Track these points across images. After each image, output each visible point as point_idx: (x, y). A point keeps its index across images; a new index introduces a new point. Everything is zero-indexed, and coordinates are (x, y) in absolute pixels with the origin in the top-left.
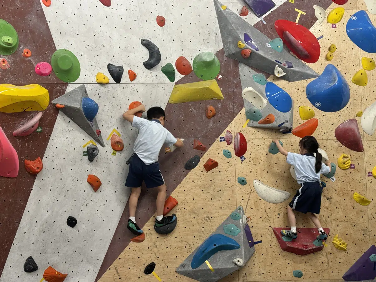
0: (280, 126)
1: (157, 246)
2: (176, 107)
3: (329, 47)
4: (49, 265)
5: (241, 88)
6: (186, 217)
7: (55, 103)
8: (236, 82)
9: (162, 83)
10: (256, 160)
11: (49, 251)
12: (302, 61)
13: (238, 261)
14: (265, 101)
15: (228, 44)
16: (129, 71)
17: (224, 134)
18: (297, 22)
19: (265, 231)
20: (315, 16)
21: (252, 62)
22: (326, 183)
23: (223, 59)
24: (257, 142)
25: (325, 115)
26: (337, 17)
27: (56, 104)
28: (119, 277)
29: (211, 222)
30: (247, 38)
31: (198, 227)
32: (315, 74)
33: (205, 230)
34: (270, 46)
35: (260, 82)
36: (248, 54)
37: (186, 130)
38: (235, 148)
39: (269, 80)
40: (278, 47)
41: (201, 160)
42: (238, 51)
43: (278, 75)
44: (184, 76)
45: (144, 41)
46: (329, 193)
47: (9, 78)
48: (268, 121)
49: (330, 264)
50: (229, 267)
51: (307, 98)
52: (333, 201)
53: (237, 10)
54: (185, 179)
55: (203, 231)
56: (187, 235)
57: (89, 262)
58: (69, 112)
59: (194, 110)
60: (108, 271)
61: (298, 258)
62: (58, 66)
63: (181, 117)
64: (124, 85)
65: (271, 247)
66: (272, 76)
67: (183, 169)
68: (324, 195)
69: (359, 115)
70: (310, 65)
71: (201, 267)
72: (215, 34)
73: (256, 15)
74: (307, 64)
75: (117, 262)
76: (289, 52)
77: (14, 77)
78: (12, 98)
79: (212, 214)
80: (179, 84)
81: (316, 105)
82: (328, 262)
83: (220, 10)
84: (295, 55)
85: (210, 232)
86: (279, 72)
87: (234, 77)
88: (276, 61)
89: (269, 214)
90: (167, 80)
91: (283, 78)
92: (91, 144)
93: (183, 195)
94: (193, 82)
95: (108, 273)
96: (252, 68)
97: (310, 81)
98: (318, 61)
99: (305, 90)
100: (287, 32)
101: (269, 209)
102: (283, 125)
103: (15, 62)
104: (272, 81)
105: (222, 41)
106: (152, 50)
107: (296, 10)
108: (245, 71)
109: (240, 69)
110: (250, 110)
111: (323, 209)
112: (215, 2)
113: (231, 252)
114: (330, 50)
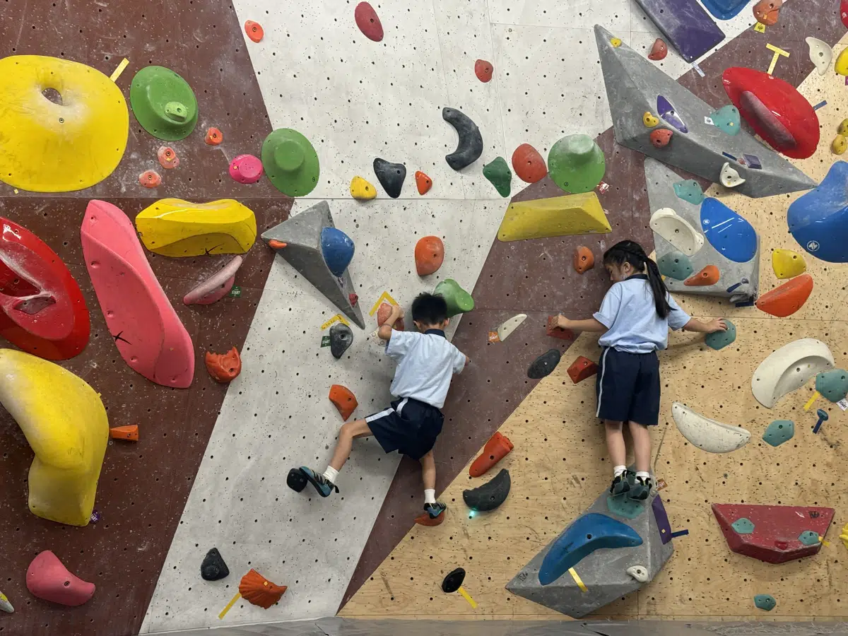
0: (730, 290)
1: (470, 535)
2: (513, 248)
3: (839, 124)
4: (250, 568)
5: (648, 210)
6: (528, 476)
7: (268, 237)
8: (637, 198)
9: (483, 200)
10: (678, 362)
11: (251, 538)
12: (781, 154)
13: (639, 572)
14: (700, 238)
15: (623, 119)
16: (418, 174)
18: (770, 71)
19: (695, 510)
20: (809, 59)
21: (674, 156)
22: (828, 412)
23: (612, 149)
25: (827, 268)
27: (269, 240)
28: (390, 596)
29: (581, 487)
30: (663, 106)
31: (554, 498)
32: (807, 182)
33: (568, 504)
34: (712, 123)
35: (689, 197)
36: (665, 139)
37: (532, 295)
39: (708, 194)
40: (728, 124)
41: (563, 357)
42: (644, 132)
43: (729, 183)
44: (528, 184)
45: (448, 111)
46: (835, 434)
47: (178, 186)
48: (704, 280)
49: (835, 583)
50: (618, 583)
51: (789, 232)
52: (844, 450)
53: (644, 47)
54: (528, 396)
55: (565, 506)
56: (532, 513)
57: (330, 563)
58: (296, 257)
59: (548, 255)
60: (368, 583)
61: (765, 568)
62: (274, 162)
63: (523, 270)
64: (406, 203)
65: (707, 543)
66: (714, 185)
67: (525, 377)
68: (823, 437)
70: (797, 163)
71: (560, 582)
72: (596, 99)
73: (683, 58)
74: (791, 160)
75: (385, 565)
76: (753, 134)
77: (187, 184)
78: (183, 227)
79: (583, 471)
80: (520, 201)
81: (810, 246)
82: (830, 578)
83: (607, 47)
84: (765, 142)
85: (579, 509)
86: (730, 176)
87: (633, 187)
88: (724, 153)
89: (703, 475)
90: (495, 193)
91: (737, 190)
92: (338, 322)
93: (522, 430)
94: (547, 196)
95: (369, 587)
96: (672, 168)
97: (796, 195)
98: (814, 155)
99: (786, 215)
100: (749, 93)
101: (705, 464)
102: (737, 289)
103: (190, 154)
104: (715, 196)
105: (610, 111)
106: (466, 132)
107: (769, 46)
108: (658, 176)
109: (647, 170)
110: (668, 256)
111: (820, 466)
112: (598, 30)
113: (623, 551)
114: (840, 130)
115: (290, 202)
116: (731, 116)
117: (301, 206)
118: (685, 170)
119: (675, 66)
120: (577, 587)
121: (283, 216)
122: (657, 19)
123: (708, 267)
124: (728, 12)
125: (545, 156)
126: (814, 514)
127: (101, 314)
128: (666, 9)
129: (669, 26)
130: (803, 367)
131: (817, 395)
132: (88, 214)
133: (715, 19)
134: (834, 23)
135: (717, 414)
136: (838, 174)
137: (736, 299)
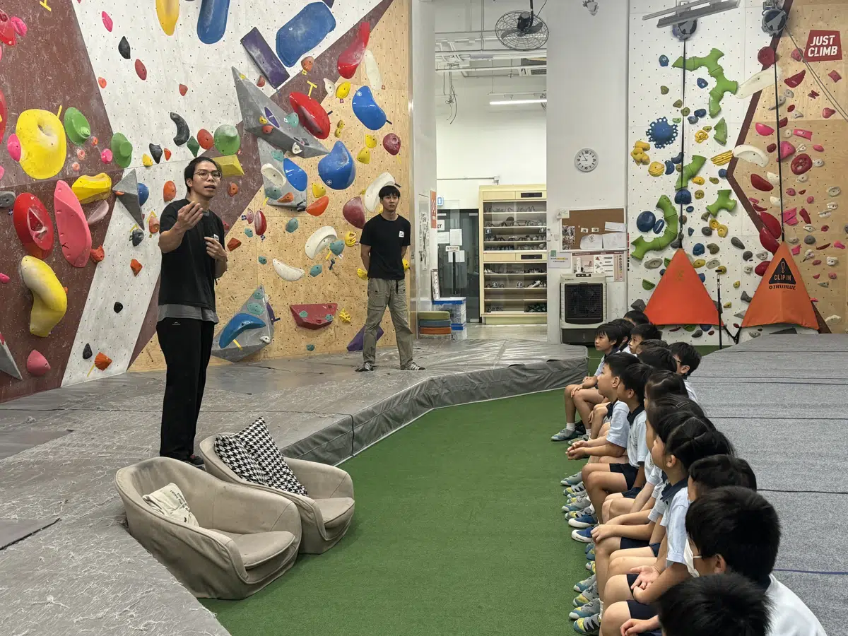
0: (298, 205)
3: (338, 122)
4: (99, 351)
5: (260, 164)
7: (116, 190)
8: (255, 158)
10: (274, 238)
11: (100, 337)
12: (316, 138)
13: (266, 339)
14: (285, 180)
15: (248, 118)
16: (165, 150)
17: (245, 213)
18: (309, 95)
19: (283, 308)
20: (325, 89)
21: (271, 137)
22: (335, 260)
23: (243, 132)
24: (275, 220)
25: (334, 192)
26: (344, 92)
28: (151, 360)
29: (235, 301)
30: (268, 113)
31: (224, 307)
32: (325, 151)
33: (230, 310)
34: (287, 121)
35: (278, 159)
36: (270, 131)
38: (256, 227)
39: (286, 156)
40: (294, 122)
42: (259, 126)
43: (295, 152)
44: (206, 150)
45: (173, 115)
46: (337, 270)
47: (85, 169)
48: (287, 200)
49: (337, 336)
50: (256, 344)
51: (319, 175)
52: (340, 277)
53: (255, 80)
55: (228, 311)
57: (126, 346)
58: (126, 199)
61: (311, 332)
62: (119, 152)
64: (162, 166)
65: (288, 323)
66: (287, 152)
68: (333, 271)
69: (363, 193)
70: (321, 141)
71: (229, 347)
72: (234, 106)
73: (272, 86)
74: (319, 140)
75: (149, 345)
76: (304, 127)
77: (88, 167)
79: (236, 293)
81: (328, 182)
82: (335, 334)
83: (239, 79)
84: (308, 131)
85: (234, 312)
86: (296, 149)
87: (253, 153)
88: (294, 138)
89: (286, 292)
91: (298, 155)
92: (136, 229)
95: (141, 356)
96: (270, 143)
97: (322, 157)
98: (328, 137)
99: (318, 167)
100: (302, 107)
101: (286, 287)
102: (301, 205)
103: (87, 152)
104: (289, 158)
105: (241, 113)
106: (181, 126)
107: (308, 82)
108: (264, 147)
109: (259, 144)
110: (271, 188)
111: (332, 285)
112: (234, 70)
113: (257, 330)
114: (338, 126)
115: (122, 171)
116: (295, 117)
117: (127, 172)
118: (275, 144)
119: (269, 90)
120: (238, 348)
121: (120, 178)
122: (261, 66)
123: (289, 194)
124: (290, 64)
125: (213, 135)
126: (330, 307)
127: (58, 235)
128: (265, 61)
129: (267, 70)
130: (326, 240)
131: (331, 252)
132: (57, 188)
133: (285, 67)
134: (335, 71)
135: (291, 264)
136: (338, 148)
137: (300, 209)
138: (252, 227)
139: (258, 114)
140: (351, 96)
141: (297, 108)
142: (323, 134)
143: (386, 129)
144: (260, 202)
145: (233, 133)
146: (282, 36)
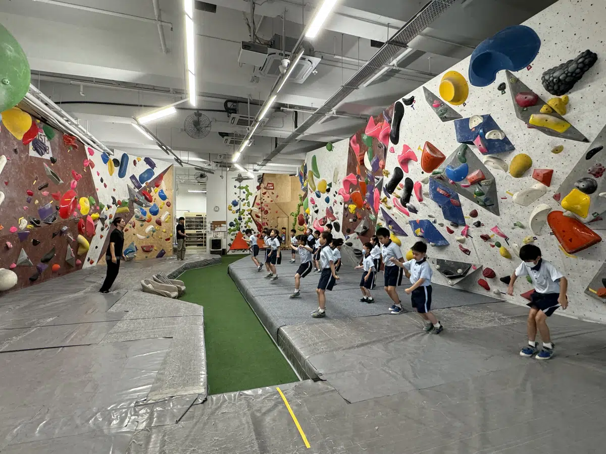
5: (134, 209)
7: (100, 217)
10: (137, 228)
14: (140, 213)
17: (130, 222)
24: (138, 224)
26: (156, 191)
35: (139, 208)
36: (137, 200)
39: (141, 207)
42: (134, 200)
44: (120, 205)
45: (113, 197)
61: (146, 253)
69: (161, 217)
70: (150, 203)
72: (127, 194)
73: (138, 189)
80: (119, 208)
84: (147, 200)
86: (144, 205)
87: (132, 206)
91: (144, 207)
94: (122, 207)
96: (136, 204)
99: (149, 210)
105: (129, 196)
107: (147, 188)
109: (134, 204)
110: (137, 215)
111: (152, 240)
112: (128, 185)
113: (133, 253)
114: (155, 199)
115: (101, 212)
118: (138, 204)
121: (101, 214)
123: (141, 217)
124: (143, 184)
125: (122, 201)
127: (87, 229)
128: (136, 183)
129: (136, 185)
130: (151, 229)
131: (152, 232)
132: (88, 217)
133: (141, 184)
134: (154, 186)
135: (141, 235)
136: (155, 205)
137: (144, 221)
138: (131, 225)
139: (134, 196)
140: (158, 192)
141: (144, 195)
142: (151, 201)
143: (167, 200)
144: (133, 219)
145: (128, 201)
146: (140, 177)
